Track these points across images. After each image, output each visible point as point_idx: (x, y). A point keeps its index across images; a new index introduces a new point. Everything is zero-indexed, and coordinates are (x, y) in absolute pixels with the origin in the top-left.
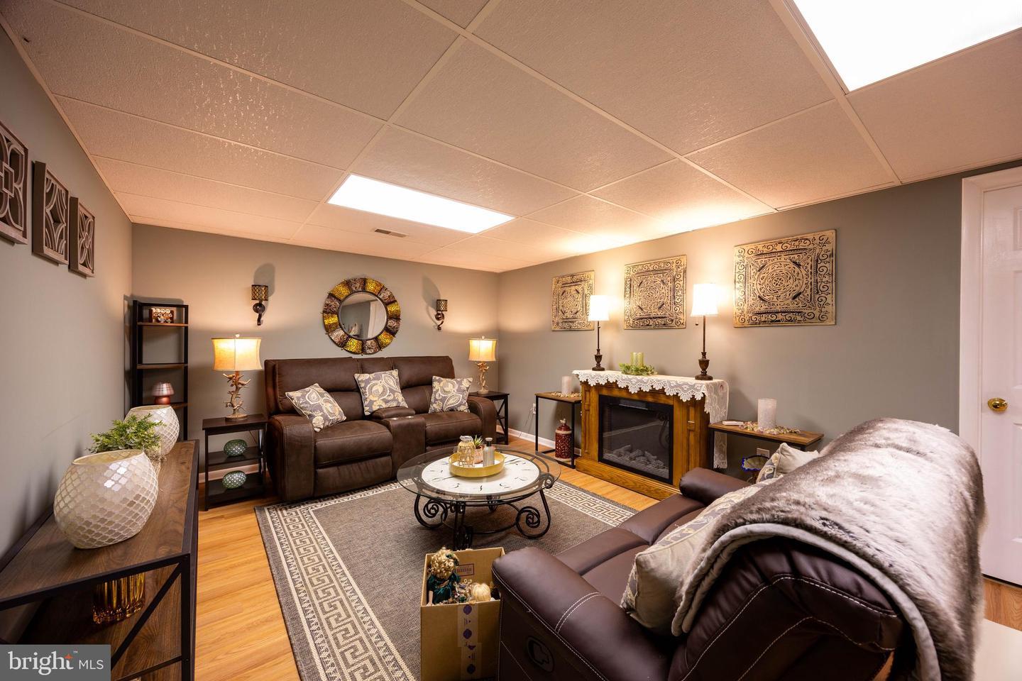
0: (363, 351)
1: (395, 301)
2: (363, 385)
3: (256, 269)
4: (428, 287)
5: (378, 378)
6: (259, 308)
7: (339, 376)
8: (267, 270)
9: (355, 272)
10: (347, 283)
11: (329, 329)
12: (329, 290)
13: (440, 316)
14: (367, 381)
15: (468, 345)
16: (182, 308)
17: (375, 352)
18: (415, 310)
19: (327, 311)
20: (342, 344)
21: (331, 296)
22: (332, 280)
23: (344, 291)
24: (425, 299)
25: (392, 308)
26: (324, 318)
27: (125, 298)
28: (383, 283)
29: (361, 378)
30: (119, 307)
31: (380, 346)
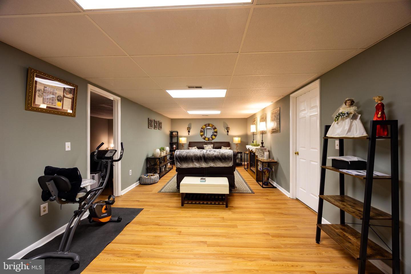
0: (209, 140)
1: (216, 128)
2: (204, 147)
3: (188, 125)
4: (225, 124)
5: (207, 146)
6: (189, 132)
7: (200, 145)
8: (190, 124)
9: (207, 123)
10: (205, 125)
11: (202, 136)
12: (201, 127)
13: (228, 132)
14: (205, 147)
15: (233, 139)
16: (178, 132)
17: (211, 141)
18: (221, 130)
19: (201, 132)
20: (204, 139)
21: (202, 128)
22: (202, 125)
23: (204, 127)
24: (224, 127)
25: (215, 130)
26: (200, 133)
27: (170, 131)
28: (213, 124)
29: (205, 146)
30: (168, 133)
31: (213, 139)
